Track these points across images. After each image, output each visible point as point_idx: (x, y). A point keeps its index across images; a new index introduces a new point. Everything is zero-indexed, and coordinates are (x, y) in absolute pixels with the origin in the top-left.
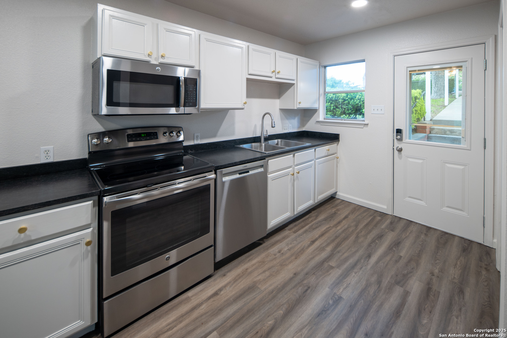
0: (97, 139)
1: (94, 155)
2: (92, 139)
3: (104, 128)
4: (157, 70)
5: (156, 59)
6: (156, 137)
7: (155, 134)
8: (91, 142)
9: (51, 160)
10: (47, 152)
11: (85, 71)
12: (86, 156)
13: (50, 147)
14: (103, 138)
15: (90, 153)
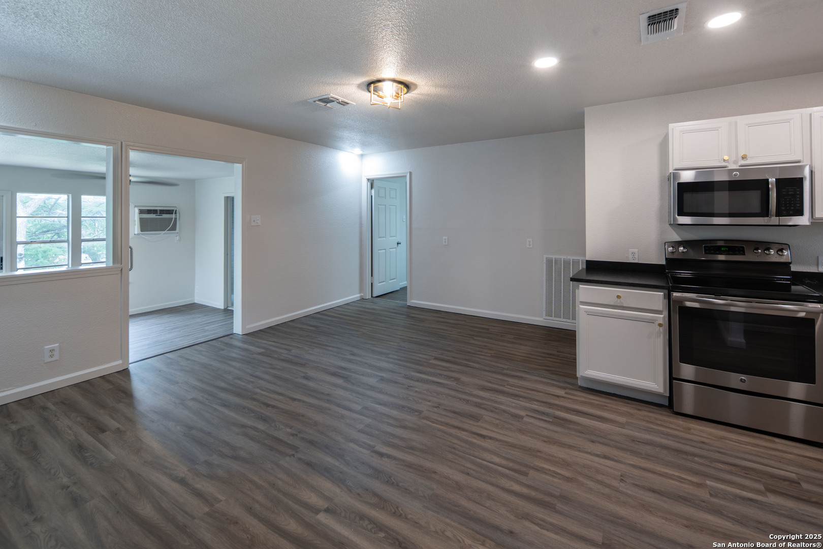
0: (673, 247)
1: (673, 263)
2: (669, 247)
3: (681, 238)
4: (735, 175)
5: (735, 162)
6: (742, 252)
7: (741, 249)
8: (668, 250)
9: (636, 261)
10: (633, 253)
11: (661, 185)
12: (664, 262)
13: (636, 250)
14: (679, 247)
15: (666, 259)
